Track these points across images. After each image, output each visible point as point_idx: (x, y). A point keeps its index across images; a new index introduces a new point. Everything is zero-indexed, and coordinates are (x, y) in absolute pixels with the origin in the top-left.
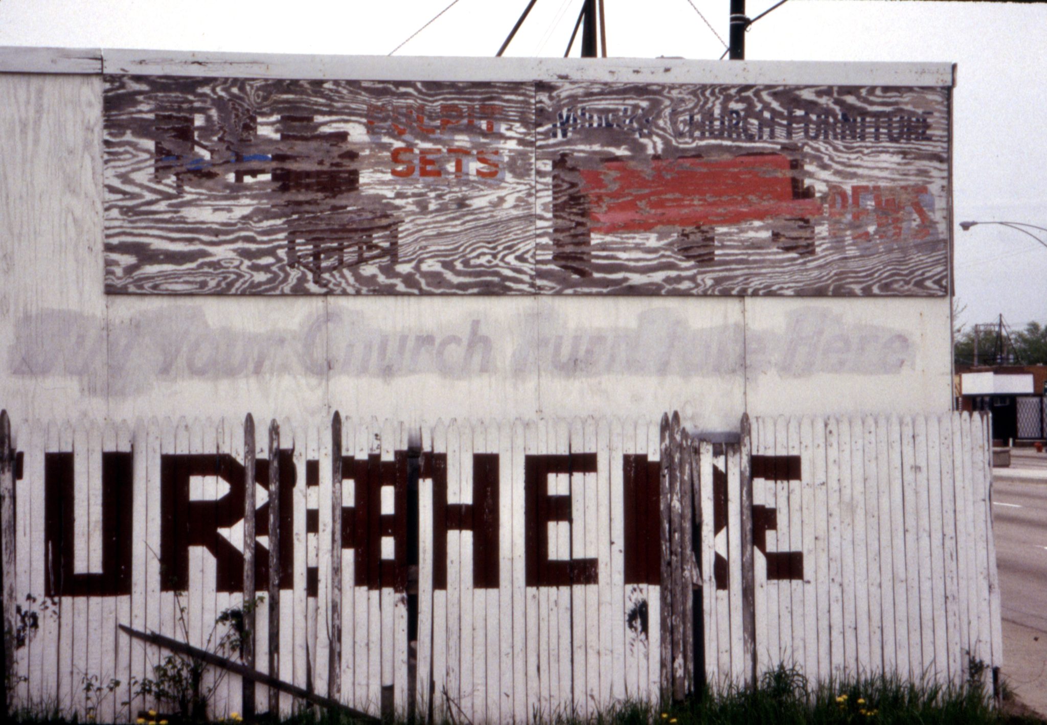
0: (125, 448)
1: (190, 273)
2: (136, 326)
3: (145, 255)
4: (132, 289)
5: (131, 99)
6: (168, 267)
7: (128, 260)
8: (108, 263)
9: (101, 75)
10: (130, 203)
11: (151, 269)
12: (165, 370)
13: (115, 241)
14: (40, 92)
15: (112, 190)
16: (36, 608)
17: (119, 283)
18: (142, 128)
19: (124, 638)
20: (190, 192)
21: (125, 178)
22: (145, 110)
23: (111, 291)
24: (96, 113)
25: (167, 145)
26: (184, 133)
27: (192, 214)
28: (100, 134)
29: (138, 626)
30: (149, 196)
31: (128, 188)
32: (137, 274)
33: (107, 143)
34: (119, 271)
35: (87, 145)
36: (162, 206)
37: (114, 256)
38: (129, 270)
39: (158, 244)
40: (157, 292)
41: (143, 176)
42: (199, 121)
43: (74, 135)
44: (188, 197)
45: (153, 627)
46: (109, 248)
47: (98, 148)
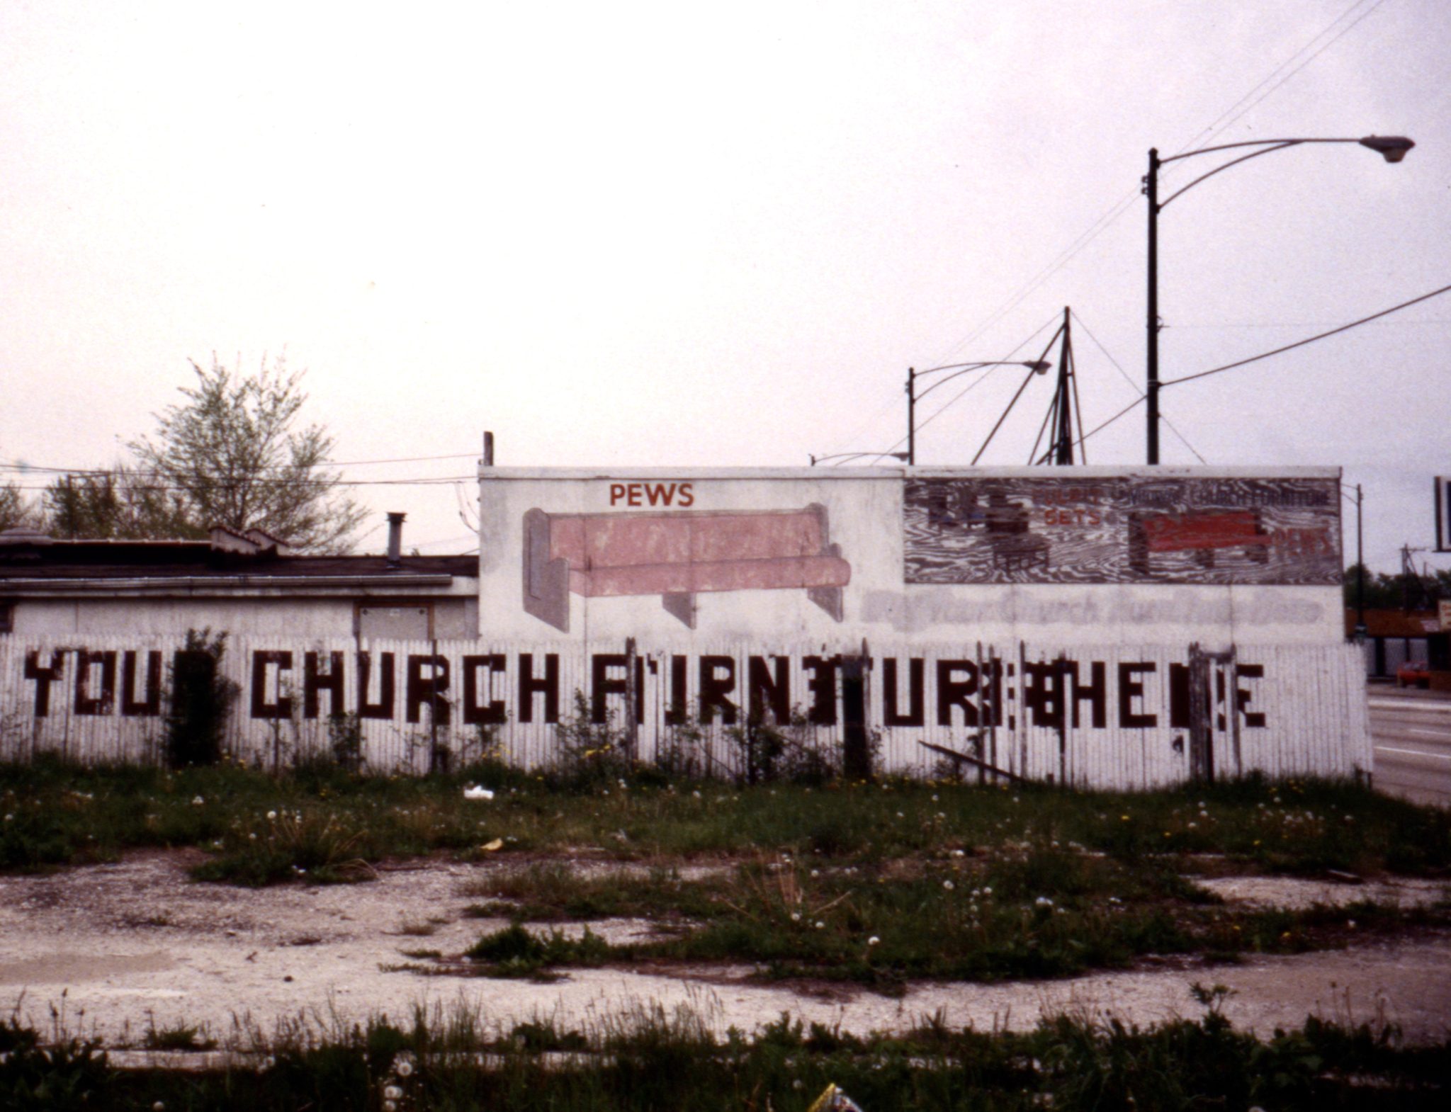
0: (920, 656)
1: (945, 572)
2: (919, 599)
3: (923, 563)
4: (918, 580)
5: (917, 489)
6: (935, 570)
7: (915, 566)
8: (907, 568)
9: (904, 479)
10: (915, 539)
11: (927, 571)
12: (934, 620)
13: (910, 557)
14: (874, 486)
15: (908, 532)
16: (880, 731)
17: (911, 577)
18: (923, 503)
19: (921, 747)
20: (945, 533)
21: (914, 527)
22: (924, 494)
23: (908, 581)
24: (899, 496)
25: (935, 511)
26: (942, 505)
27: (947, 544)
28: (901, 505)
29: (928, 741)
30: (925, 535)
31: (915, 532)
32: (920, 573)
33: (906, 511)
34: (911, 572)
35: (896, 512)
36: (932, 540)
37: (909, 564)
38: (917, 571)
39: (929, 558)
40: (929, 581)
41: (922, 526)
42: (949, 499)
43: (889, 505)
44: (944, 535)
45: (934, 742)
46: (907, 560)
47: (901, 512)
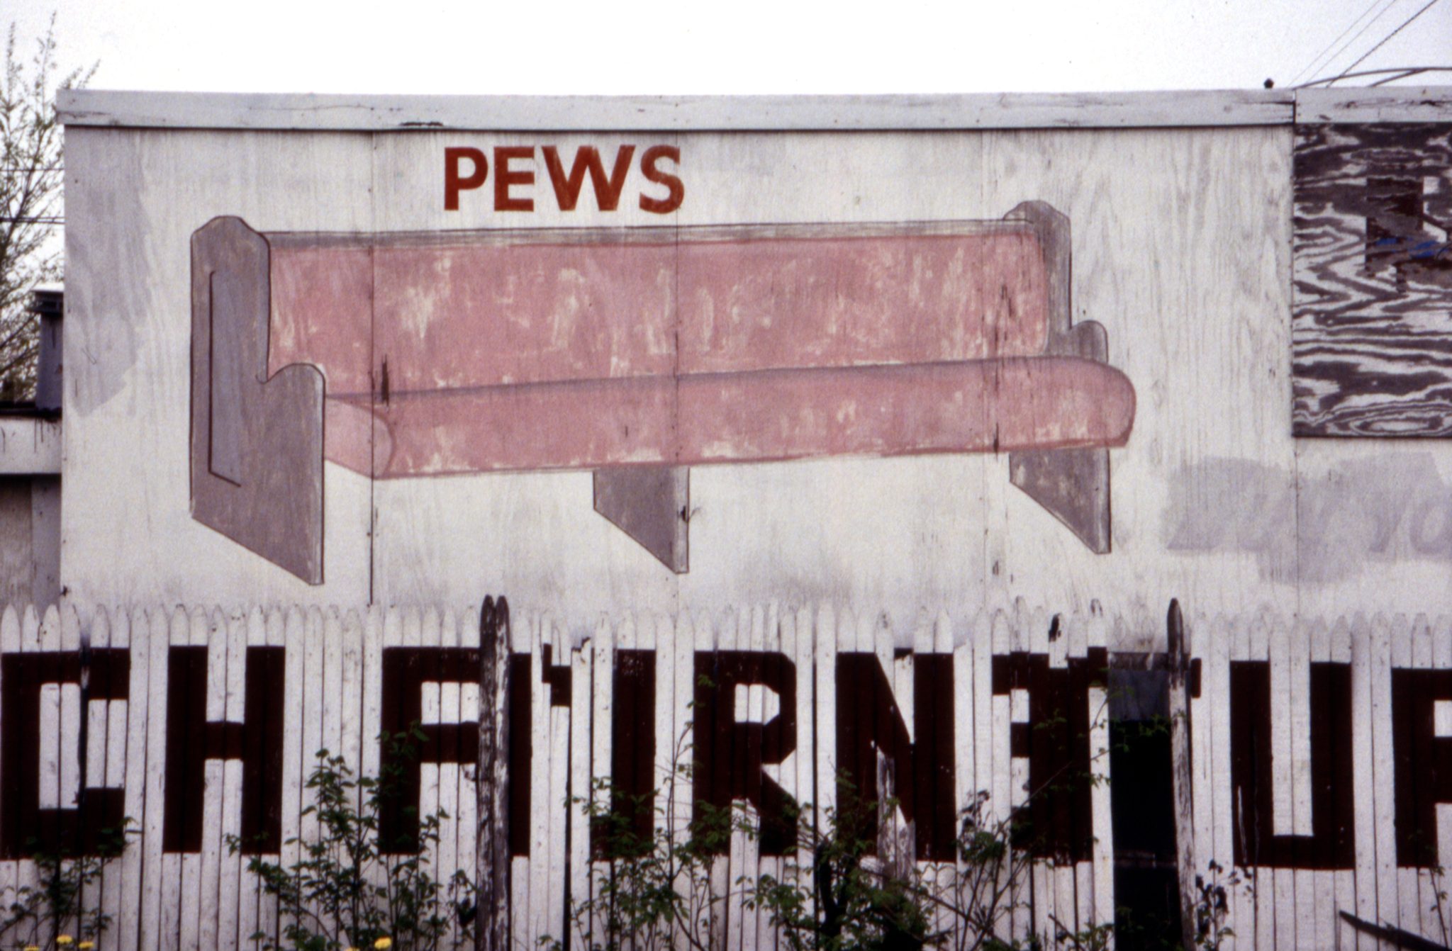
0: (1342, 656)
1: (1414, 406)
2: (1337, 482)
3: (1351, 380)
4: (1332, 429)
5: (1333, 157)
6: (1384, 398)
7: (1326, 387)
8: (1298, 392)
9: (1294, 127)
10: (1331, 307)
11: (1359, 401)
12: (1380, 547)
13: (1308, 361)
14: (1206, 152)
15: (1305, 288)
16: (1223, 881)
17: (1313, 421)
18: (1348, 200)
19: (1348, 931)
20: (1416, 290)
21: (1322, 271)
22: (1353, 173)
23: (1301, 432)
24: (1281, 180)
25: (1384, 223)
26: (1409, 205)
27: (1419, 321)
28: (1285, 209)
29: (1367, 916)
30: (1357, 297)
31: (1326, 285)
32: (1338, 408)
33: (1298, 222)
34: (1313, 404)
35: (1269, 227)
36: (1376, 310)
37: (1307, 383)
38: (1329, 402)
39: (1369, 365)
40: (1367, 433)
41: (1346, 269)
42: (1430, 186)
43: (1252, 212)
44: (1413, 297)
45: (1388, 918)
46: (1299, 371)
47: (1284, 228)
